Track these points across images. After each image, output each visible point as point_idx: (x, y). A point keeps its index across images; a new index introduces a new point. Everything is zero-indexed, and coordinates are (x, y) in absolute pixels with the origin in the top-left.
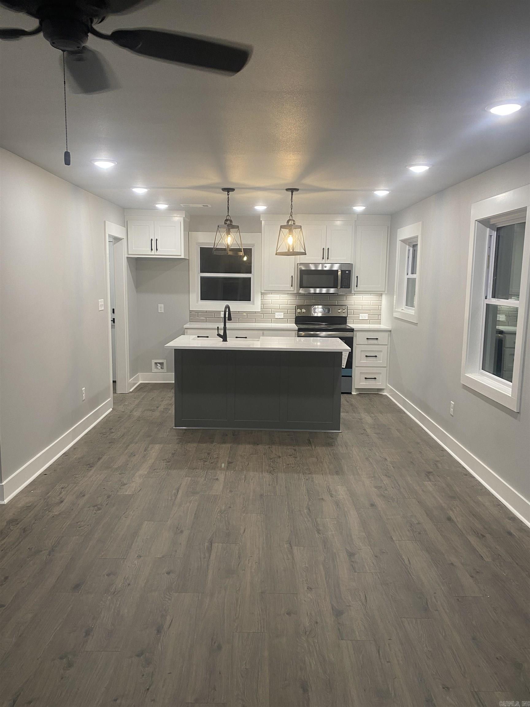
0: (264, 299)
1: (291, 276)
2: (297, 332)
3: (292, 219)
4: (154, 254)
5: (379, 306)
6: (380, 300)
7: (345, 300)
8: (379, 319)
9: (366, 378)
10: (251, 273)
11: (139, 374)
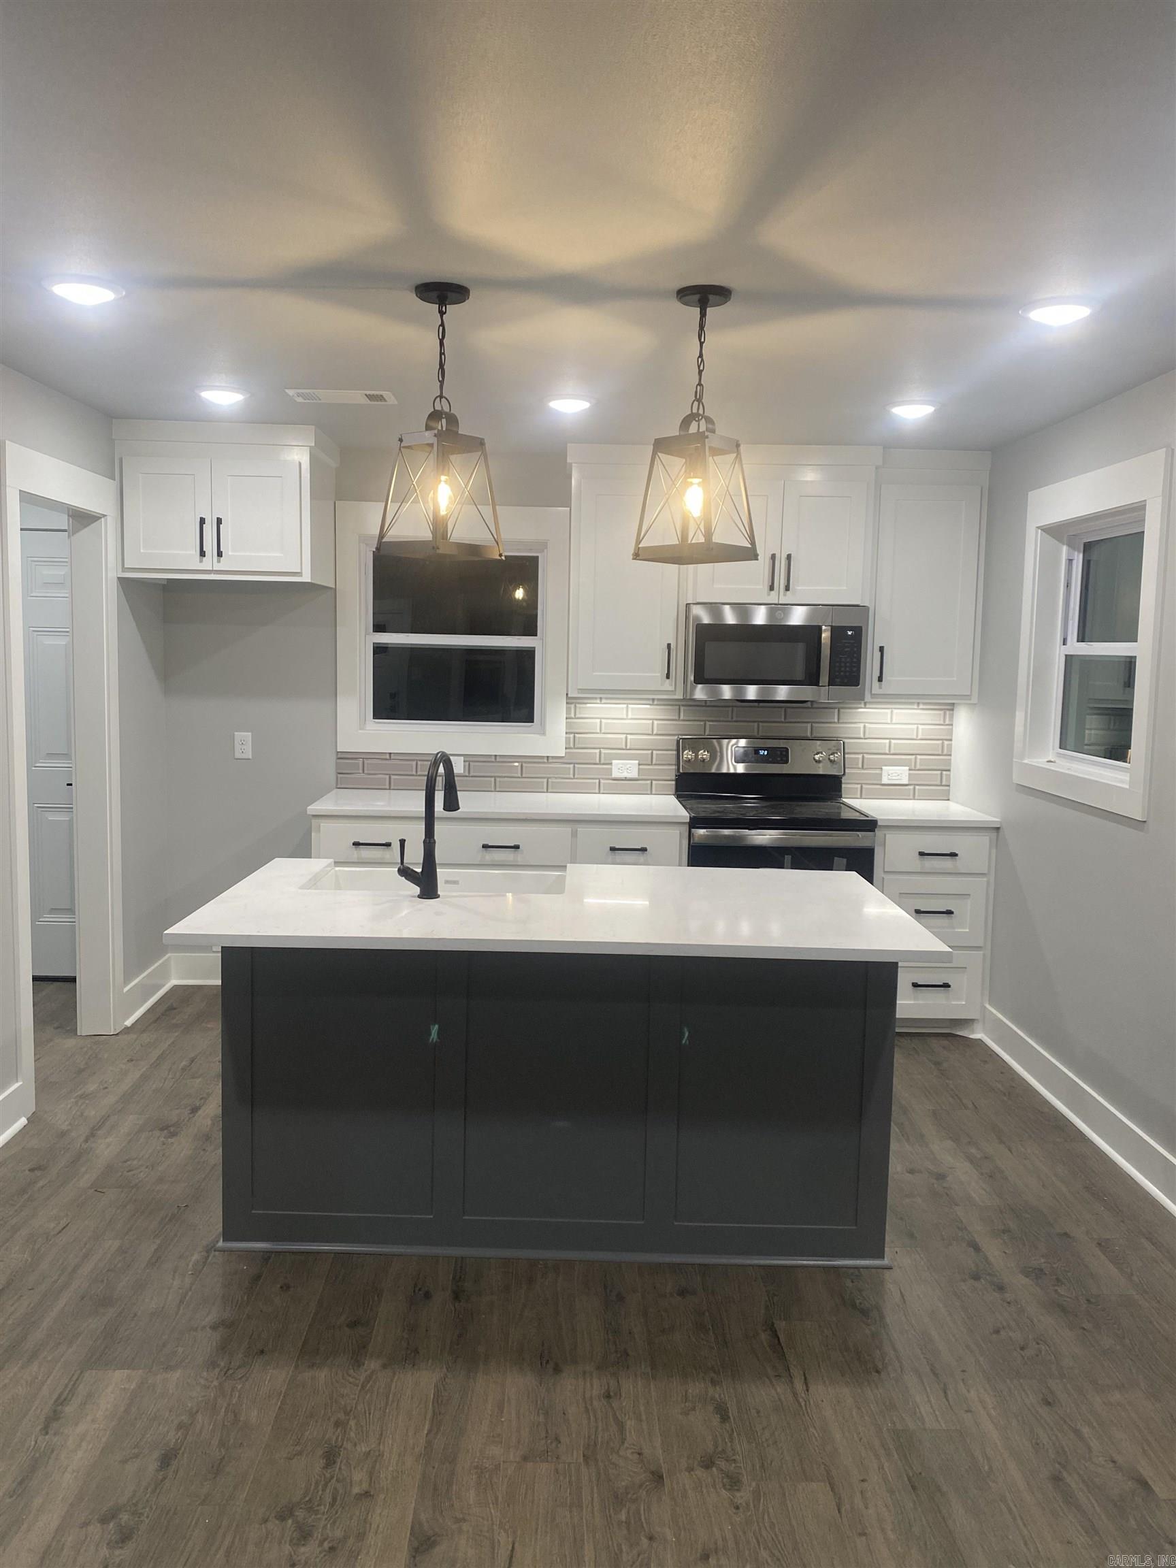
0: (578, 716)
1: (666, 645)
2: (686, 828)
3: (701, 411)
4: (209, 569)
5: (946, 743)
6: (947, 722)
7: (834, 723)
8: (944, 783)
9: (915, 985)
10: (536, 636)
11: (169, 957)
